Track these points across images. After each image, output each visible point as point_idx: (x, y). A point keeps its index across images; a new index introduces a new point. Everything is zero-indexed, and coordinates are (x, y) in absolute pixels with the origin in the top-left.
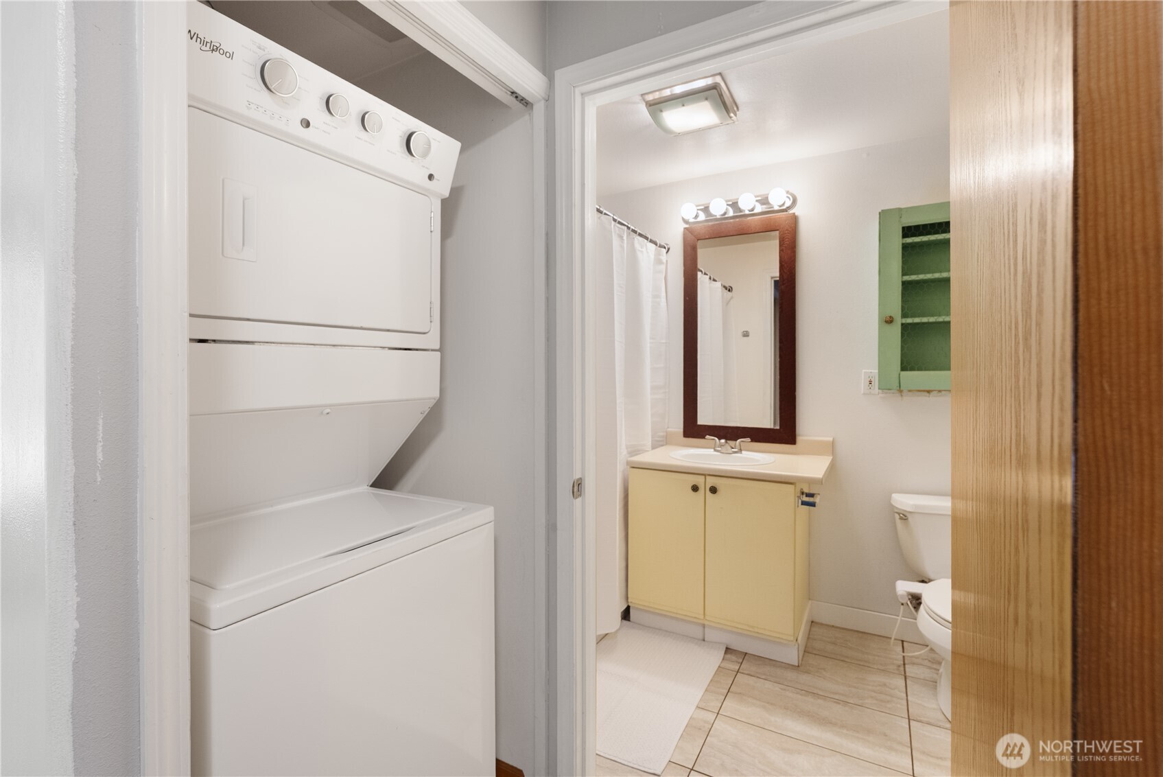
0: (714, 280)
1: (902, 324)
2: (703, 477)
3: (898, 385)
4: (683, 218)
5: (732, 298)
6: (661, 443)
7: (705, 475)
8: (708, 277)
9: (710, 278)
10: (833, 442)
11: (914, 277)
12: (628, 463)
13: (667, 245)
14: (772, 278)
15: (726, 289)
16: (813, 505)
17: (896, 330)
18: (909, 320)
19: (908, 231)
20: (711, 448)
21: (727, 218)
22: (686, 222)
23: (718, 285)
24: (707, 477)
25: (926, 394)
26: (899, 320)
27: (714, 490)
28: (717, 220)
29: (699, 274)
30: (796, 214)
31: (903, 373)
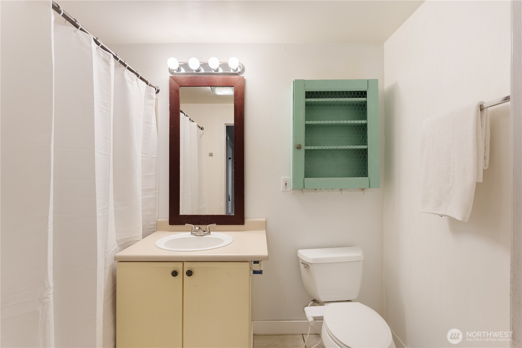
0: (192, 121)
1: (305, 150)
2: (182, 263)
3: (303, 186)
4: (169, 68)
5: (203, 134)
6: (153, 230)
7: (183, 262)
8: (188, 118)
9: (190, 119)
10: (266, 222)
11: (311, 122)
12: (116, 258)
13: (157, 87)
14: (225, 124)
15: (200, 128)
16: (260, 272)
17: (302, 153)
18: (309, 148)
19: (309, 94)
20: (190, 231)
21: (200, 74)
22: (171, 71)
23: (195, 124)
24: (185, 263)
25: (314, 190)
26: (304, 148)
27: (190, 273)
28: (193, 74)
29: (181, 115)
30: (245, 78)
31: (306, 179)
